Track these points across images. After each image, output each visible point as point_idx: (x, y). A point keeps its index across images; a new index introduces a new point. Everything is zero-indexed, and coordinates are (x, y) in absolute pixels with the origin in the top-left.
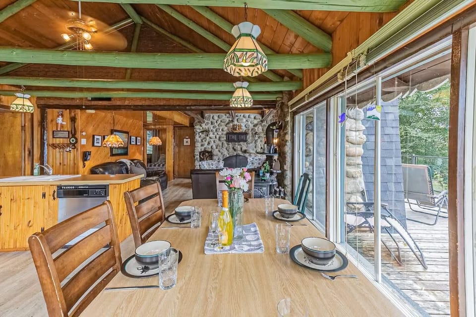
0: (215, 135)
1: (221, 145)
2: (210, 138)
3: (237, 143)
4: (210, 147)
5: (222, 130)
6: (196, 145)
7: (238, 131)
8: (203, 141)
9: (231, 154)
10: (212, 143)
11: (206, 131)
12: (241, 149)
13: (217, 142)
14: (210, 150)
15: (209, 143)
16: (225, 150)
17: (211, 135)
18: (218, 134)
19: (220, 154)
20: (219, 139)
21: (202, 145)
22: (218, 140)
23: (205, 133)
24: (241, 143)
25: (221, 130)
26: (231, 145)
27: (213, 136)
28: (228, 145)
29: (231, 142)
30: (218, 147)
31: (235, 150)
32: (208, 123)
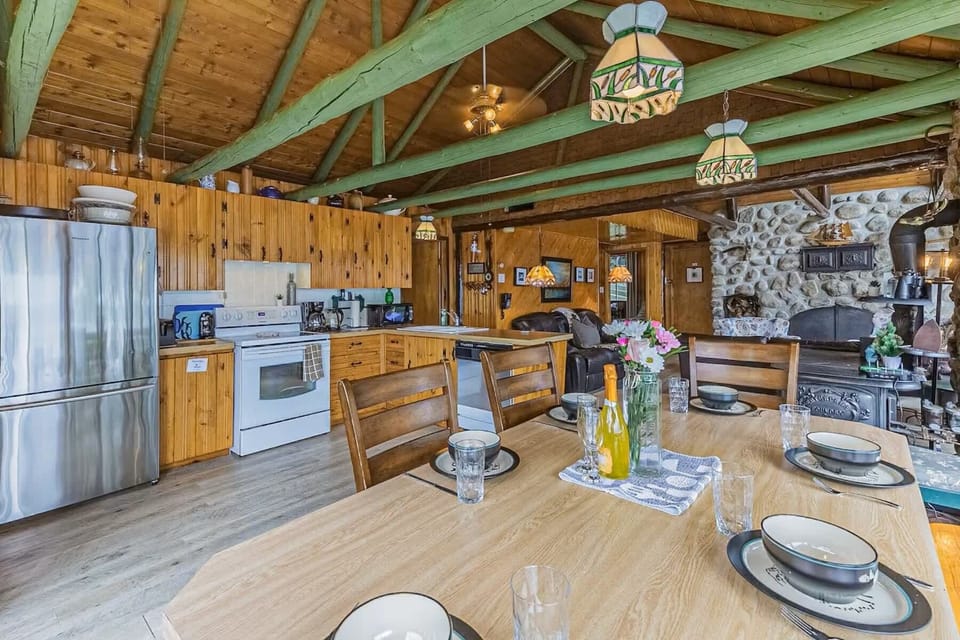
0: (764, 257)
1: (783, 279)
2: (752, 264)
3: (837, 275)
4: (752, 287)
5: (788, 243)
6: (715, 282)
7: (838, 241)
8: (734, 271)
9: (816, 304)
10: (758, 276)
11: (741, 248)
12: (854, 290)
13: (773, 272)
14: (752, 293)
15: (748, 277)
16: (798, 292)
17: (755, 256)
18: (773, 253)
19: (780, 302)
20: (779, 267)
21: (730, 282)
22: (775, 269)
23: (737, 252)
24: (854, 274)
25: (782, 243)
26: (816, 280)
27: (760, 258)
28: (806, 278)
29: (817, 272)
30: (777, 286)
31: (829, 292)
32: (745, 230)
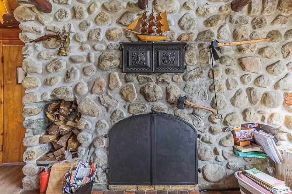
0: (85, 53)
1: (103, 80)
2: (72, 60)
3: (153, 77)
4: (71, 89)
5: (109, 36)
6: (28, 82)
7: (154, 38)
8: (50, 68)
9: (136, 110)
10: (78, 77)
12: (168, 94)
13: (94, 73)
14: (71, 97)
15: (67, 76)
16: (117, 96)
17: (74, 50)
18: (94, 48)
19: (101, 109)
20: (99, 65)
21: (46, 83)
24: (167, 77)
25: (102, 35)
26: (134, 83)
27: (80, 53)
28: (126, 81)
29: (136, 73)
30: (97, 90)
31: (147, 97)
